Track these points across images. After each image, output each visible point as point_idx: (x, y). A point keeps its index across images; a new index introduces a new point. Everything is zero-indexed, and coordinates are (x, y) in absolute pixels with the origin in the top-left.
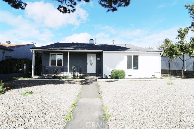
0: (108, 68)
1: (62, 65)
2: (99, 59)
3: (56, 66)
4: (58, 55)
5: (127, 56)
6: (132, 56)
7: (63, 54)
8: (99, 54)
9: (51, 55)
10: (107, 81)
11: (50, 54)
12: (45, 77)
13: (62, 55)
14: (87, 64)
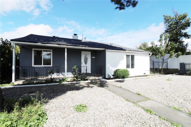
0: (111, 68)
1: (50, 65)
2: (94, 57)
3: (43, 66)
4: (44, 51)
5: (127, 55)
6: (129, 56)
7: (52, 50)
8: (94, 52)
9: (35, 51)
10: (117, 81)
11: (33, 49)
12: (35, 82)
13: (50, 51)
14: (82, 63)
